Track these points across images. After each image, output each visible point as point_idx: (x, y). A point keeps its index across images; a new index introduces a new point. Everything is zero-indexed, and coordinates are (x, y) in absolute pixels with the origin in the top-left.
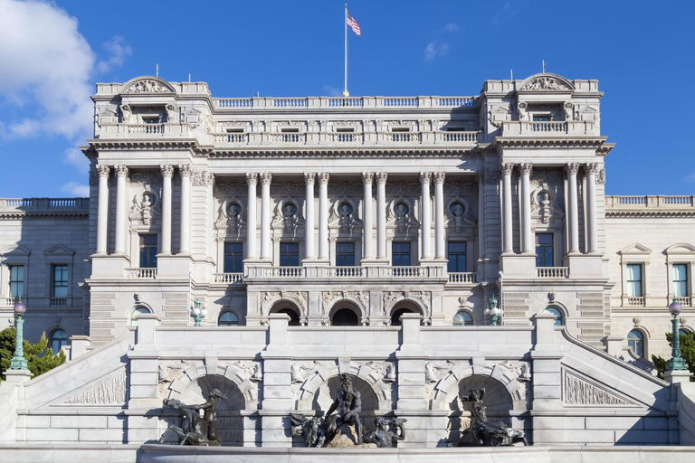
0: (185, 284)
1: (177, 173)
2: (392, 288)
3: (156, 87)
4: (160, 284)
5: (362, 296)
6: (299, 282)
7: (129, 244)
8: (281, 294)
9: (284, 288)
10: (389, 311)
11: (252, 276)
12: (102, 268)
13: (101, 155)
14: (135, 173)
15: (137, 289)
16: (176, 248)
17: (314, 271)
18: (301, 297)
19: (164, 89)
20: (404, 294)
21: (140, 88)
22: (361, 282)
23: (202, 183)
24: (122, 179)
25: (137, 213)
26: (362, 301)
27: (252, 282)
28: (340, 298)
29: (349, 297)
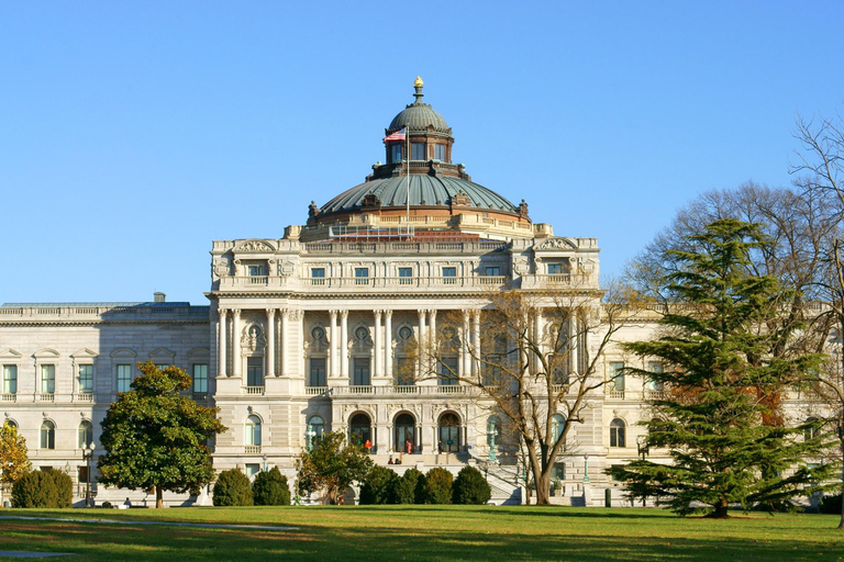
0: (287, 398)
1: (278, 314)
2: (438, 401)
3: (261, 246)
4: (267, 399)
5: (416, 408)
6: (370, 398)
7: (241, 367)
8: (357, 406)
9: (360, 402)
10: (436, 418)
11: (335, 393)
12: (223, 387)
13: (221, 301)
14: (245, 313)
15: (251, 402)
16: (278, 373)
17: (381, 389)
18: (372, 409)
19: (266, 247)
20: (447, 406)
21: (248, 247)
22: (415, 398)
23: (296, 319)
24: (237, 318)
25: (246, 342)
26: (417, 411)
27: (336, 398)
28: (400, 409)
29: (406, 408)
